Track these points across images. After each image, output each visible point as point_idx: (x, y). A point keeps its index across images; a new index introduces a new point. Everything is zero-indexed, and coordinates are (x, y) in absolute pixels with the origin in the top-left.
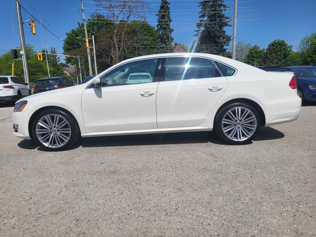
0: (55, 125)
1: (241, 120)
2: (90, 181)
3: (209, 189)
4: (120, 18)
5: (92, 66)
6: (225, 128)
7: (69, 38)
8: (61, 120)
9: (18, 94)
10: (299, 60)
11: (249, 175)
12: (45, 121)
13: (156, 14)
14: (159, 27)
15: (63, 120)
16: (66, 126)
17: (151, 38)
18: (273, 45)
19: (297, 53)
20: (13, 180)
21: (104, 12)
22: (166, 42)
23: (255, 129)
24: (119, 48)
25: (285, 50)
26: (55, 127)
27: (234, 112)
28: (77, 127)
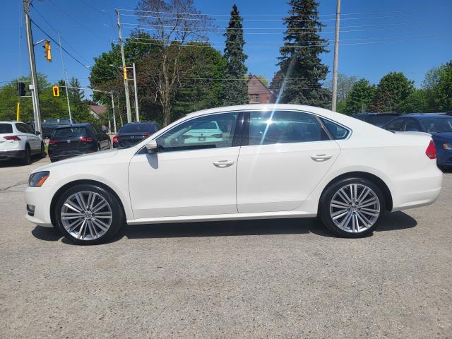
0: (89, 207)
1: (357, 203)
2: (145, 299)
3: (321, 315)
4: (172, 39)
5: (131, 105)
6: (335, 214)
7: (99, 65)
8: (98, 200)
9: (26, 148)
10: (423, 101)
11: (377, 292)
12: (75, 201)
13: (224, 33)
14: (227, 51)
15: (100, 200)
16: (106, 209)
17: (216, 67)
18: (387, 80)
19: (421, 90)
20: (31, 296)
21: (150, 31)
22: (236, 74)
23: (377, 215)
24: (170, 80)
25: (403, 86)
26: (88, 209)
27: (348, 191)
28: (120, 209)
